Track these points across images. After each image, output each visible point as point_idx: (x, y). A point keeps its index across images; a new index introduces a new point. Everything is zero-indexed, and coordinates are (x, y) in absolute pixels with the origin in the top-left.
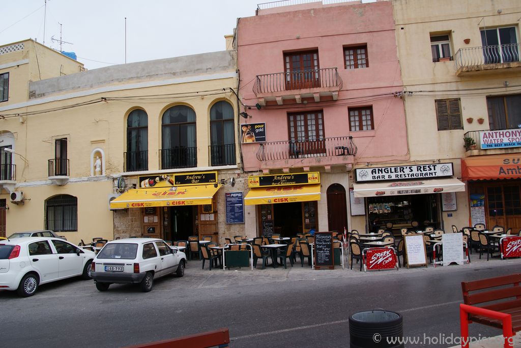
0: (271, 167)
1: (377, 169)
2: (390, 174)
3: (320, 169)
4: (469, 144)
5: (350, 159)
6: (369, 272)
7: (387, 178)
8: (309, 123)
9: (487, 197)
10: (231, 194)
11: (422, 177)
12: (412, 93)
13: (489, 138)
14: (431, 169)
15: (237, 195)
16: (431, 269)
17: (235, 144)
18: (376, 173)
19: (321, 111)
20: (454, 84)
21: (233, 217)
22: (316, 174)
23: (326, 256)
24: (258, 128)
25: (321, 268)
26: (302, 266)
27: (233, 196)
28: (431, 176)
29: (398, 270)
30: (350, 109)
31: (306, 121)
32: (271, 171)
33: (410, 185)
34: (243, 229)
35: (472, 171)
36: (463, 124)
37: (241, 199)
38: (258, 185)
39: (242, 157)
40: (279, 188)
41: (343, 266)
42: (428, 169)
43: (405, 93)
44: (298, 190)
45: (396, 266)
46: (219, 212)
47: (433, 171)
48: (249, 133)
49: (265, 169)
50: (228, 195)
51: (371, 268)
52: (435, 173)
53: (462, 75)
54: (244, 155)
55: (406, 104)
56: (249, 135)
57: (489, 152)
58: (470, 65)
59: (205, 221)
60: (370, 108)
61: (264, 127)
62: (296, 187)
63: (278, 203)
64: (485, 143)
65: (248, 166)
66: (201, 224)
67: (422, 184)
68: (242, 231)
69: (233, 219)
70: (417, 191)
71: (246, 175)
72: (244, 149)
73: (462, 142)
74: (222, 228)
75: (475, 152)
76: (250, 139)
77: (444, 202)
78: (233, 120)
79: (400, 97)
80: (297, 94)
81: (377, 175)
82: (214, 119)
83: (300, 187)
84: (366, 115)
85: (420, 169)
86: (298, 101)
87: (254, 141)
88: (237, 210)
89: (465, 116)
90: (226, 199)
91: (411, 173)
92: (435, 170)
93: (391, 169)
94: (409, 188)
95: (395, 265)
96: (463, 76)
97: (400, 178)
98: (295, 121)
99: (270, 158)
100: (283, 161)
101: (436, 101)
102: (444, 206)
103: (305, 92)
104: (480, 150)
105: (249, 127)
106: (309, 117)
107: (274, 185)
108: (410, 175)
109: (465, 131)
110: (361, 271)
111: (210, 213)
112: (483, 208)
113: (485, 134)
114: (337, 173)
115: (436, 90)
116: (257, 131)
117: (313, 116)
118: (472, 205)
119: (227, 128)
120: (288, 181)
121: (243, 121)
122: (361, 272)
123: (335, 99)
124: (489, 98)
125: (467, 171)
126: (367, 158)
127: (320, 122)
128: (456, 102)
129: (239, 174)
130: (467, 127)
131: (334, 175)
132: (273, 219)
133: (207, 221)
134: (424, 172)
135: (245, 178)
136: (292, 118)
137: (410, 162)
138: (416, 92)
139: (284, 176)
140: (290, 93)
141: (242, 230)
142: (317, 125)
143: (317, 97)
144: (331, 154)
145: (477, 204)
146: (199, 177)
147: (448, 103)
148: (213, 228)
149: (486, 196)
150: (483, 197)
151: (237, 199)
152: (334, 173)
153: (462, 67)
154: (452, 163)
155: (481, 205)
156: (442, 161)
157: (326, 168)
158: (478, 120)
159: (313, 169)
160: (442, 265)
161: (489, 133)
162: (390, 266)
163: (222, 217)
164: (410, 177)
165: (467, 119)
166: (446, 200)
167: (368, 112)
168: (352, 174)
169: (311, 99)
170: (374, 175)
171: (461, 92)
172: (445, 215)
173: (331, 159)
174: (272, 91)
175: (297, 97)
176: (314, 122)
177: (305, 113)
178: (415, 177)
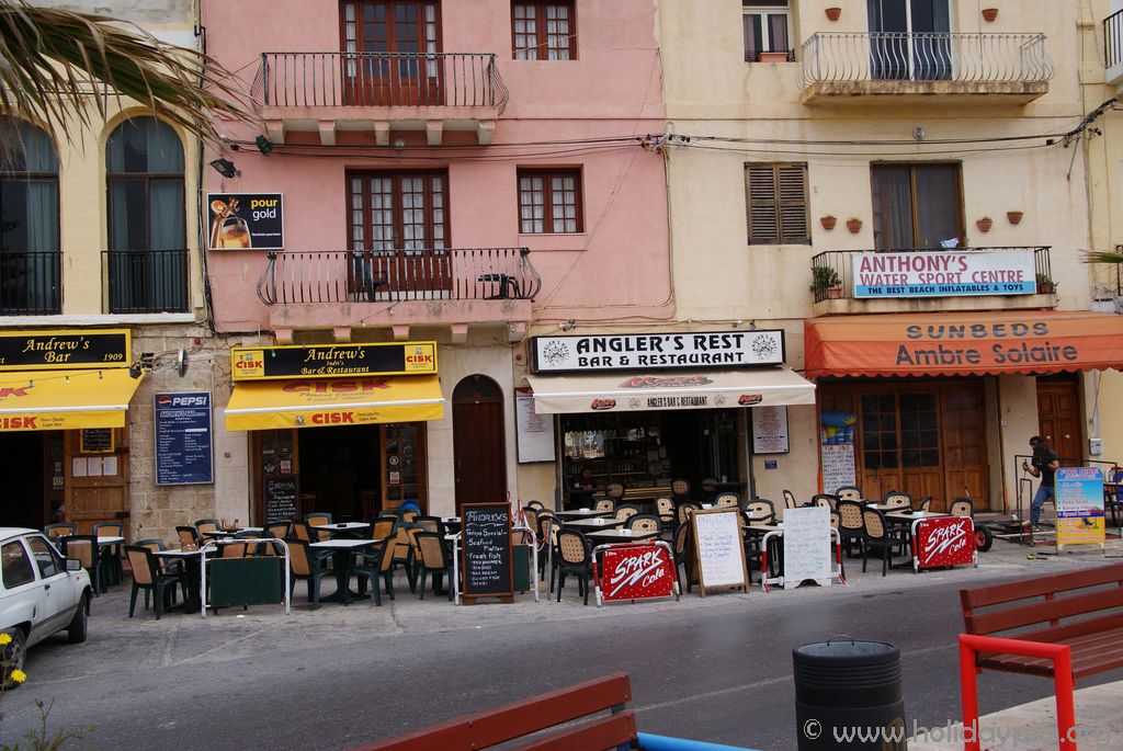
0: (300, 324)
1: (591, 340)
2: (624, 352)
3: (437, 334)
4: (824, 283)
5: (522, 310)
6: (609, 608)
7: (616, 364)
8: (407, 202)
9: (861, 421)
10: (172, 397)
11: (706, 363)
12: (688, 140)
13: (875, 270)
14: (729, 345)
15: (191, 400)
16: (757, 597)
17: (186, 250)
18: (587, 351)
19: (443, 173)
20: (793, 125)
21: (177, 464)
22: (428, 348)
23: (494, 567)
24: (259, 209)
25: (478, 600)
26: (421, 599)
27: (178, 405)
28: (729, 362)
29: (678, 600)
30: (523, 172)
31: (397, 196)
32: (298, 334)
33: (678, 385)
34: (210, 500)
35: (834, 354)
36: (810, 232)
37: (204, 414)
38: (259, 374)
39: (208, 291)
40: (321, 384)
41: (537, 594)
42: (721, 343)
43: (670, 139)
44: (377, 390)
45: (675, 592)
46: (132, 451)
47: (733, 349)
48: (234, 222)
49: (283, 328)
50: (163, 401)
51: (614, 597)
52: (739, 354)
53: (816, 102)
54: (214, 285)
55: (672, 169)
56: (232, 227)
57: (872, 308)
58: (838, 78)
59: (89, 478)
60: (575, 172)
61: (278, 207)
62: (368, 383)
63: (324, 424)
64: (864, 284)
65: (226, 318)
66: (74, 488)
67: (706, 382)
68: (206, 506)
69: (180, 471)
70: (697, 401)
71: (220, 343)
72: (218, 268)
73: (807, 277)
74: (142, 498)
75: (840, 305)
76: (235, 237)
77: (757, 432)
78: (180, 179)
79: (656, 147)
80: (380, 119)
81: (590, 355)
82: (119, 170)
83: (381, 382)
84: (563, 191)
85: (701, 344)
86: (382, 140)
87: (246, 245)
88: (190, 445)
89: (817, 210)
90: (158, 413)
91: (679, 353)
92: (738, 346)
93: (627, 340)
94: (675, 393)
95: (671, 587)
96: (817, 106)
97: (650, 365)
98: (367, 195)
99: (298, 299)
100: (336, 308)
101: (747, 165)
102: (756, 442)
103: (404, 115)
104: (851, 299)
105: (234, 203)
106: (406, 185)
107: (307, 374)
108: (676, 359)
109: (817, 248)
110: (586, 604)
111: (103, 456)
112: (851, 448)
113: (866, 259)
114: (482, 347)
115: (749, 137)
116: (258, 216)
117: (419, 186)
118: (826, 440)
119: (161, 201)
120: (348, 363)
121: (215, 184)
122: (589, 608)
123: (483, 140)
124: (878, 168)
125: (822, 352)
126: (563, 307)
127: (438, 201)
128: (796, 172)
129: (198, 341)
130: (821, 239)
131: (472, 352)
132: (296, 471)
133: (95, 478)
134: (712, 352)
135: (216, 353)
136: (357, 186)
137: (676, 323)
138: (699, 138)
139: (337, 349)
140: (358, 116)
141: (204, 503)
142: (428, 210)
143: (434, 132)
144: (471, 294)
145: (836, 438)
146: (72, 346)
147: (776, 173)
148: (114, 499)
149: (858, 418)
150: (852, 420)
151: (192, 413)
152: (473, 346)
153: (819, 83)
154: (783, 331)
155: (846, 439)
156: (759, 326)
157: (456, 331)
158: (848, 223)
159: (418, 333)
160: (783, 587)
161: (875, 259)
162: (659, 590)
163: (143, 467)
164: (676, 364)
165: (822, 219)
166: (763, 426)
167: (569, 183)
168: (521, 351)
169: (417, 136)
170: (584, 354)
171: (810, 148)
172: (759, 463)
173: (470, 308)
174: (310, 102)
175: (381, 128)
176: (419, 202)
177: (395, 175)
178: (689, 363)
